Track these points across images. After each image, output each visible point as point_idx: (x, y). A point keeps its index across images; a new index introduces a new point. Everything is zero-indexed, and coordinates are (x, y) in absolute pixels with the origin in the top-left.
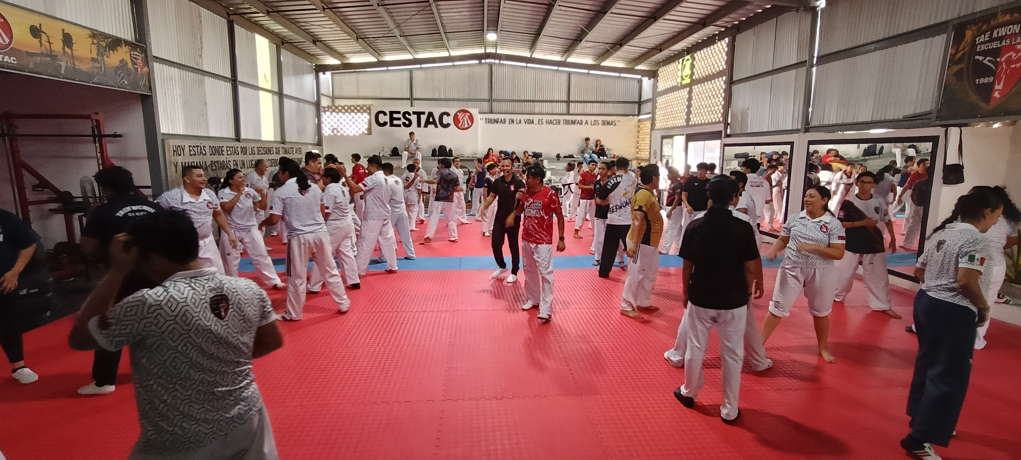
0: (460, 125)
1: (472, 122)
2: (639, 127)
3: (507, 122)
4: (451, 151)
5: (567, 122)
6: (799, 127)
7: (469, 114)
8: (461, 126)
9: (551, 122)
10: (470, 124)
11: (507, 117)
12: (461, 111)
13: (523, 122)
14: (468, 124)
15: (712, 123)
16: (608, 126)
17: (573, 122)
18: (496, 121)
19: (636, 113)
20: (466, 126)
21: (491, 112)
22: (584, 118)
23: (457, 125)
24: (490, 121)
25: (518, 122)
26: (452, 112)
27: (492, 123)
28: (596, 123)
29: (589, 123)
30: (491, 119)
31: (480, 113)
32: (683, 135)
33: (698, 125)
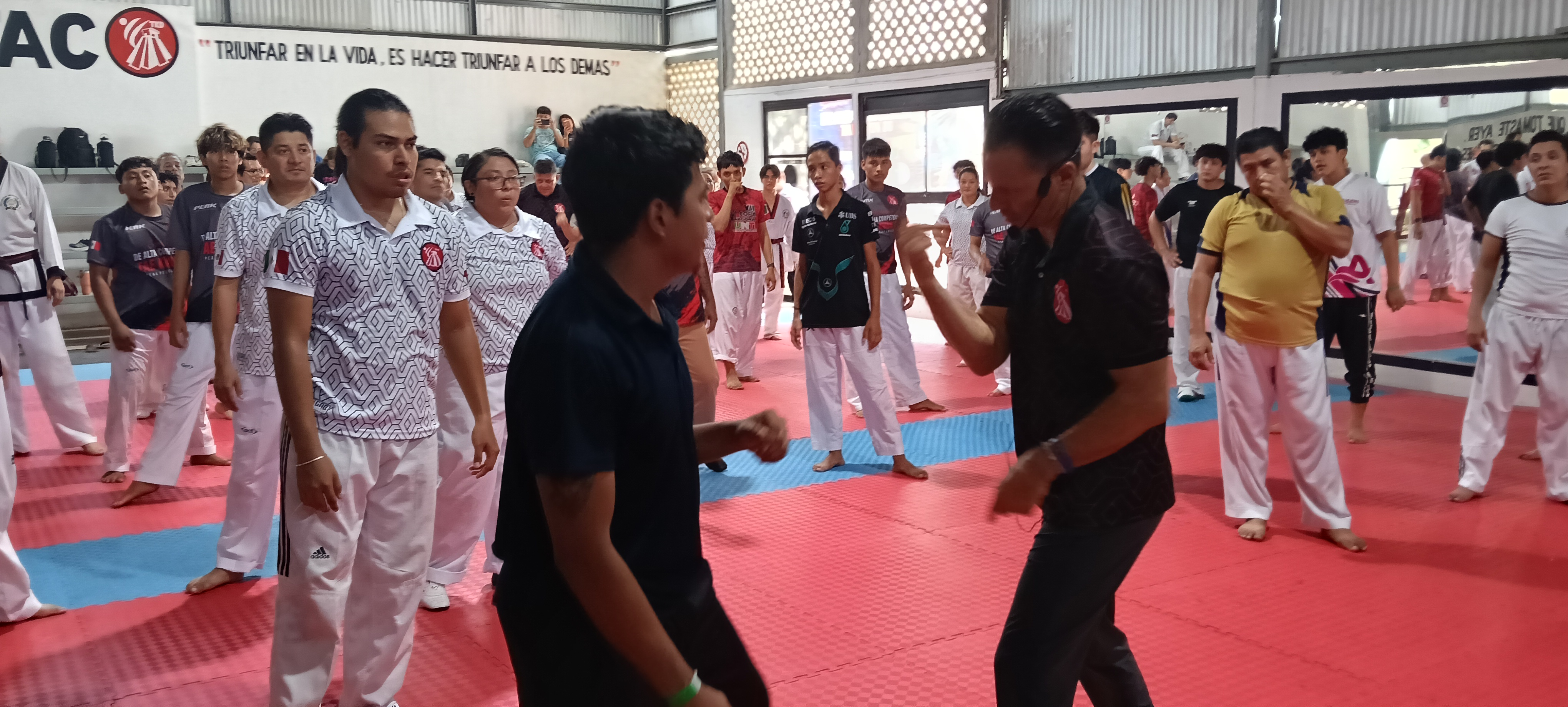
0: (131, 60)
2: (668, 80)
3: (291, 54)
4: (105, 147)
5: (475, 61)
6: (1250, 62)
7: (161, 25)
8: (137, 62)
9: (427, 60)
10: (167, 56)
11: (291, 38)
12: (129, 13)
13: (340, 55)
14: (161, 58)
15: (949, 62)
16: (589, 76)
17: (493, 62)
18: (255, 51)
19: (658, 42)
20: (154, 63)
21: (228, 22)
22: (523, 51)
23: (120, 62)
24: (232, 50)
25: (326, 56)
26: (102, 18)
27: (239, 56)
28: (555, 66)
29: (537, 63)
30: (237, 45)
31: (199, 24)
32: (848, 97)
33: (888, 70)
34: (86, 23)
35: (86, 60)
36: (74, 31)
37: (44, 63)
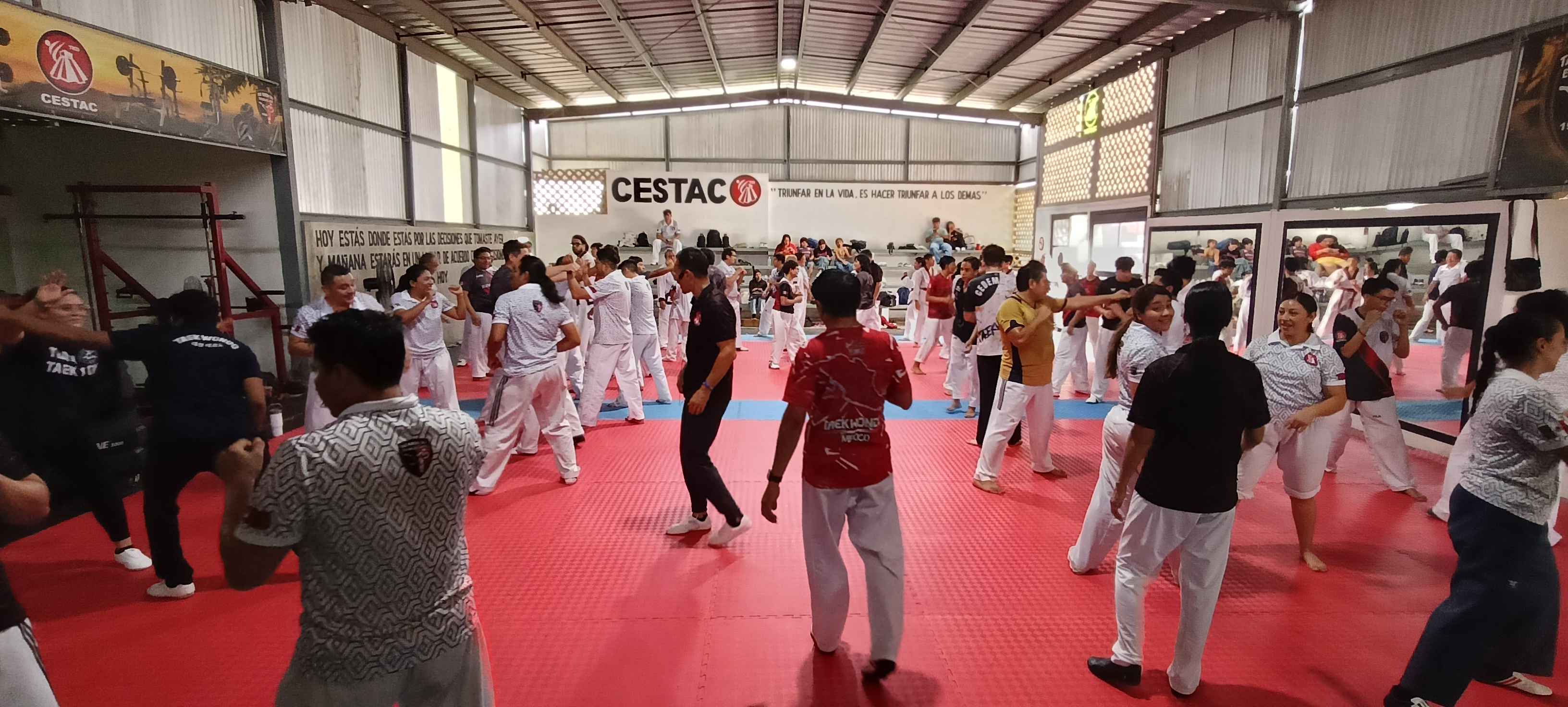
0: (740, 199)
1: (759, 195)
2: (1016, 201)
3: (812, 194)
4: (726, 238)
5: (904, 194)
6: (1271, 201)
7: (754, 182)
8: (742, 200)
9: (880, 194)
10: (755, 196)
11: (813, 186)
12: (741, 178)
13: (836, 194)
14: (753, 198)
15: (1131, 195)
16: (968, 200)
17: (914, 194)
18: (796, 193)
19: (1012, 180)
20: (750, 200)
21: (788, 179)
22: (931, 188)
23: (735, 199)
24: (785, 193)
25: (829, 194)
26: (729, 179)
27: (789, 195)
28: (949, 195)
29: (939, 194)
30: (788, 190)
31: (770, 180)
32: (1086, 213)
33: (1110, 198)
34: (722, 183)
35: (721, 199)
36: (717, 187)
37: (704, 201)
